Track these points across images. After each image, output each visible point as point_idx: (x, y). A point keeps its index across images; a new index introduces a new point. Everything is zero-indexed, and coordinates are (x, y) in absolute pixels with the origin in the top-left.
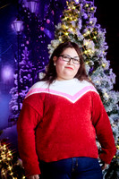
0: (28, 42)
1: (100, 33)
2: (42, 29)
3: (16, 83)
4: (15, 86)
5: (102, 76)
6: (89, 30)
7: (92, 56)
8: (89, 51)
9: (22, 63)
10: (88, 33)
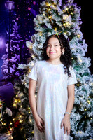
0: (17, 19)
1: (76, 9)
2: (29, 9)
3: (7, 51)
4: (6, 53)
5: (77, 44)
6: (68, 7)
7: (69, 27)
8: (67, 23)
9: (12, 35)
10: (67, 9)
